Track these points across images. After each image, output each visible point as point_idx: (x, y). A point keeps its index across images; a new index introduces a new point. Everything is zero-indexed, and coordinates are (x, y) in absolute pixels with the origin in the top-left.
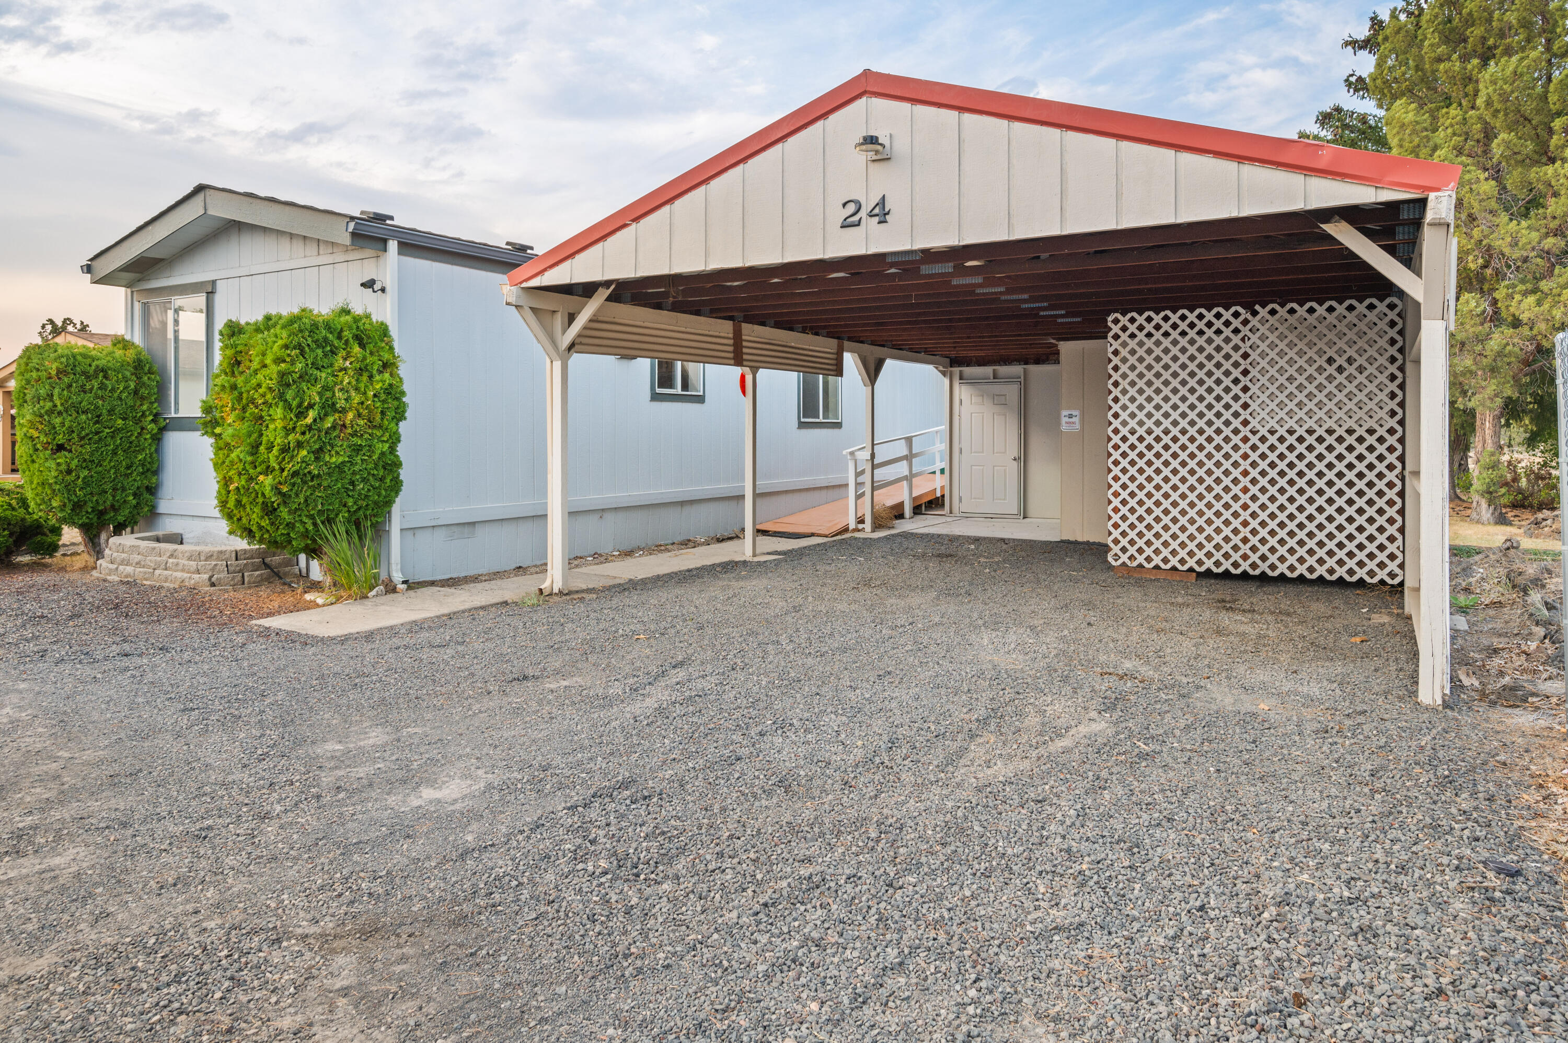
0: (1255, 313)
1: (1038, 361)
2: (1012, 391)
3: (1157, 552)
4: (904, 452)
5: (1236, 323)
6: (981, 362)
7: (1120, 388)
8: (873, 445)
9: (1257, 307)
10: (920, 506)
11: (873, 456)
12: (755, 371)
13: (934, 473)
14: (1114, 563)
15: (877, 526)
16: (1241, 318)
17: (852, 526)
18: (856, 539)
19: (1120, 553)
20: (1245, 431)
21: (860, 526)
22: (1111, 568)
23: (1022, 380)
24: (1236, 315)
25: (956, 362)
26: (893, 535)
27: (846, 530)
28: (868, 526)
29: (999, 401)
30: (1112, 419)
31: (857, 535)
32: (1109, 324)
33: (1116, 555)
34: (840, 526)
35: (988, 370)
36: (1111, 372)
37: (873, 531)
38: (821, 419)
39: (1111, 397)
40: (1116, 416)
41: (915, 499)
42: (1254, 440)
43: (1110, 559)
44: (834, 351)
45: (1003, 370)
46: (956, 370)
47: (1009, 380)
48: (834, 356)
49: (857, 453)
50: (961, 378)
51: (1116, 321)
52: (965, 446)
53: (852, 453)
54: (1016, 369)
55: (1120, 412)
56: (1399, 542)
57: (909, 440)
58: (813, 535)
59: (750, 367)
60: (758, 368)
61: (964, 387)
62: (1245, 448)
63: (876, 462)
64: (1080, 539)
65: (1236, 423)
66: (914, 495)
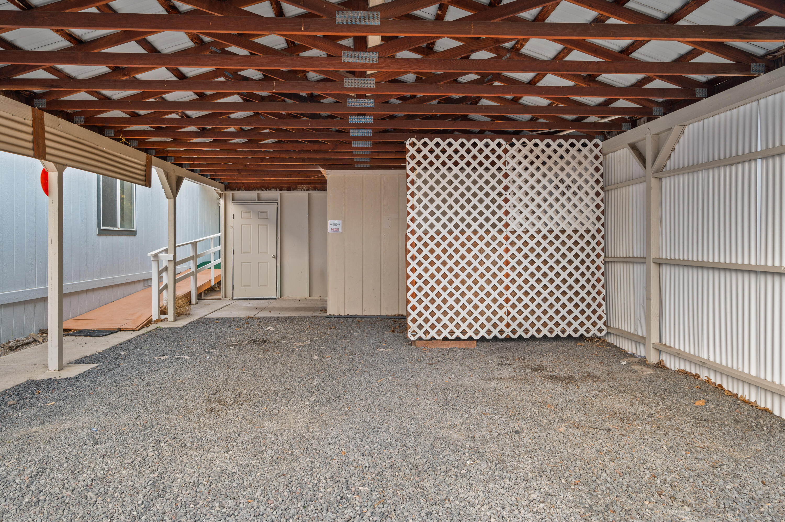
0: (512, 145)
1: (289, 189)
2: (272, 209)
3: (445, 326)
4: (191, 254)
5: (499, 151)
6: (248, 188)
7: (416, 198)
8: (175, 247)
9: (514, 140)
10: (201, 293)
11: (175, 257)
12: (61, 168)
13: (210, 268)
14: (412, 338)
15: (178, 315)
16: (503, 148)
17: (155, 317)
18: (162, 329)
19: (417, 330)
20: (506, 232)
21: (163, 317)
22: (411, 343)
23: (279, 202)
24: (499, 145)
25: (228, 187)
26: (194, 322)
27: (150, 322)
28: (170, 315)
29: (263, 216)
30: (410, 223)
31: (162, 325)
32: (408, 146)
33: (414, 331)
34: (144, 319)
35: (254, 194)
36: (409, 185)
37: (175, 320)
38: (119, 227)
39: (409, 205)
40: (413, 220)
41: (199, 288)
42: (513, 238)
43: (409, 335)
44: (143, 163)
45: (265, 194)
46: (229, 193)
47: (270, 201)
48: (143, 168)
49: (160, 255)
50: (233, 199)
51: (413, 144)
52: (237, 248)
53: (156, 256)
54: (274, 194)
55: (416, 217)
56: (604, 307)
57: (195, 245)
58: (119, 330)
59: (56, 163)
60: (65, 166)
61: (235, 206)
62: (507, 244)
63: (177, 261)
64: (343, 314)
65: (500, 226)
66: (199, 284)
